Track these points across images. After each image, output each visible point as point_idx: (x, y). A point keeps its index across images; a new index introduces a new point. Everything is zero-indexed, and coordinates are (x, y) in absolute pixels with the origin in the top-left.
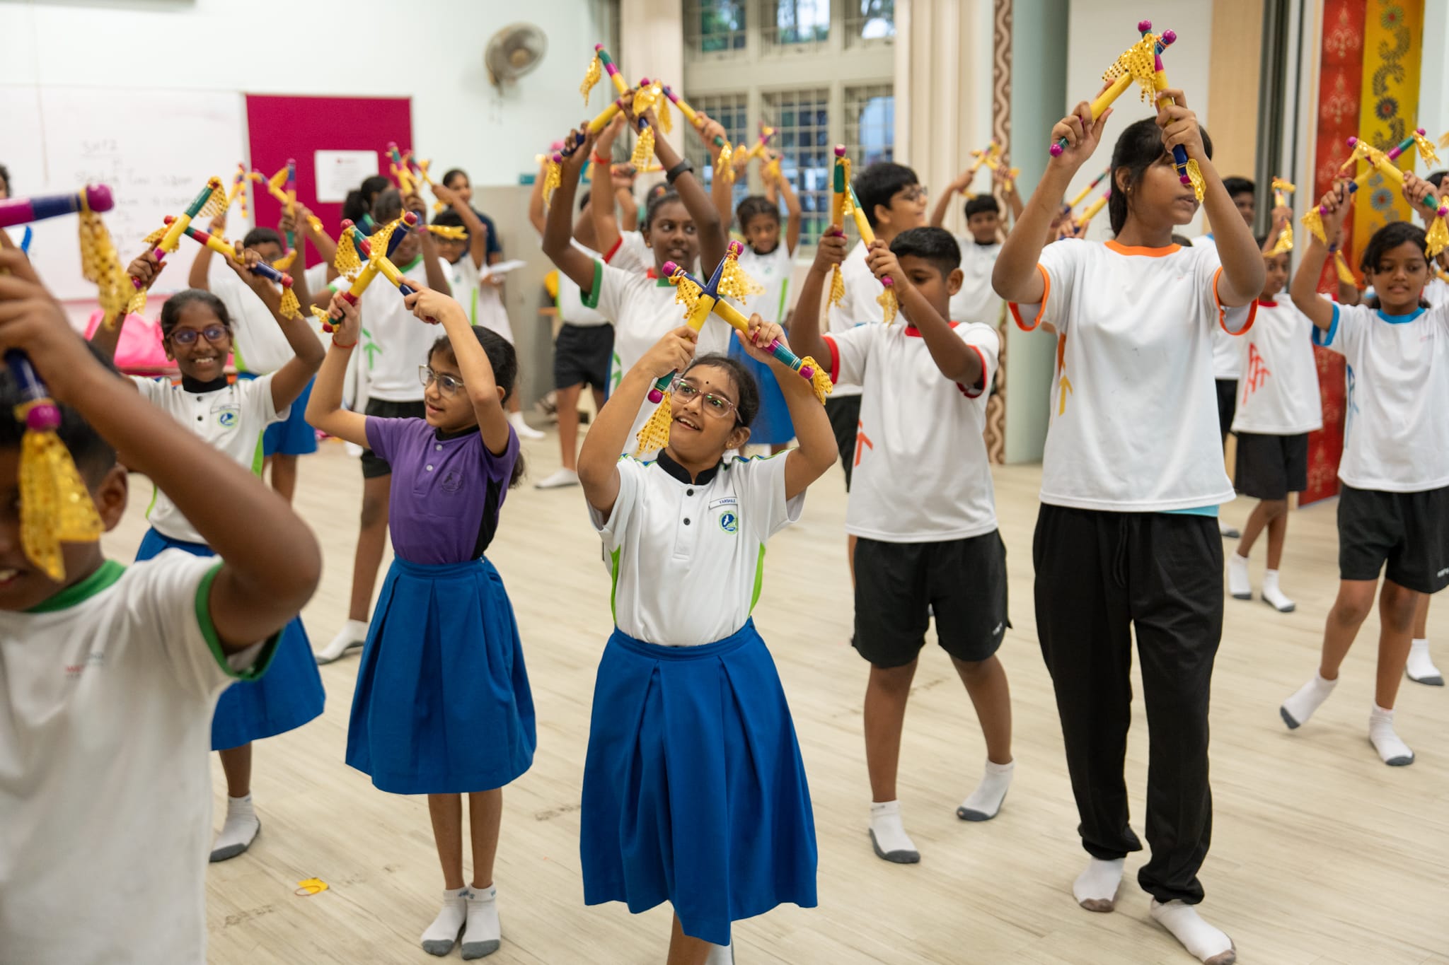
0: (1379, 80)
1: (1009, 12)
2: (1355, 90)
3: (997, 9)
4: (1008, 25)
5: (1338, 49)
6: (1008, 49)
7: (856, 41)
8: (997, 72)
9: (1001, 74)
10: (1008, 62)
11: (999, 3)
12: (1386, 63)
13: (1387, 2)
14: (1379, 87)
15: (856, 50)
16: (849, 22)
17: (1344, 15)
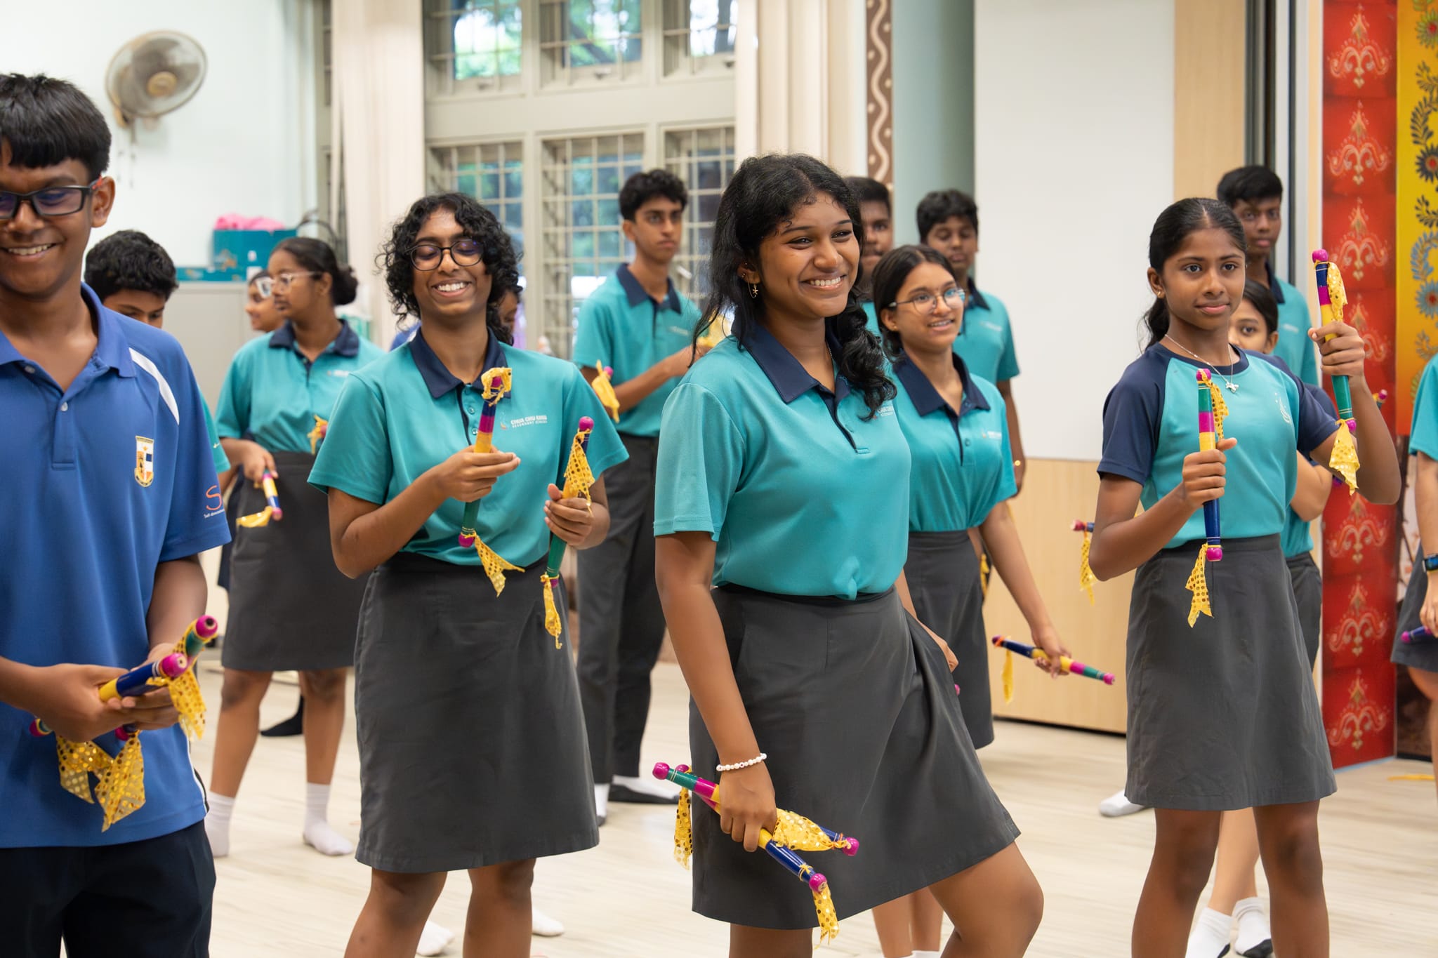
0: (1420, 118)
1: (887, 18)
2: (1386, 135)
3: (870, 13)
4: (886, 38)
5: (1353, 75)
6: (887, 73)
7: (683, 61)
8: (872, 108)
9: (878, 110)
10: (887, 93)
11: (871, 4)
12: (1428, 95)
13: (1424, 6)
14: (1420, 133)
15: (682, 73)
16: (671, 32)
17: (1359, 25)
